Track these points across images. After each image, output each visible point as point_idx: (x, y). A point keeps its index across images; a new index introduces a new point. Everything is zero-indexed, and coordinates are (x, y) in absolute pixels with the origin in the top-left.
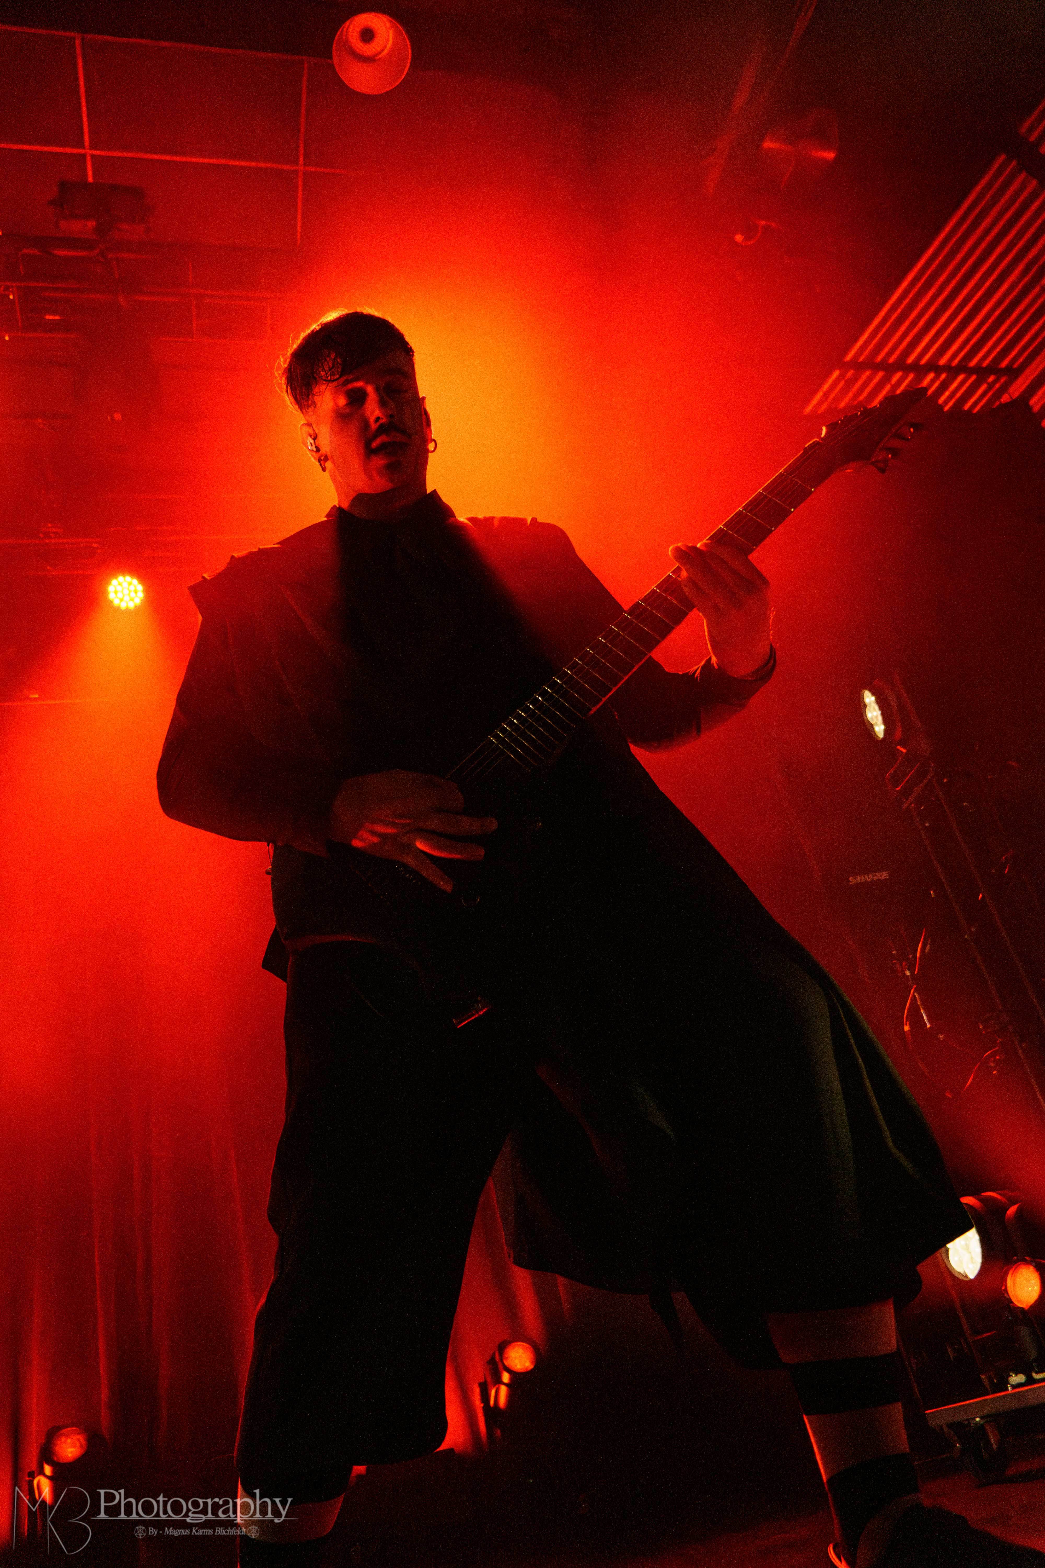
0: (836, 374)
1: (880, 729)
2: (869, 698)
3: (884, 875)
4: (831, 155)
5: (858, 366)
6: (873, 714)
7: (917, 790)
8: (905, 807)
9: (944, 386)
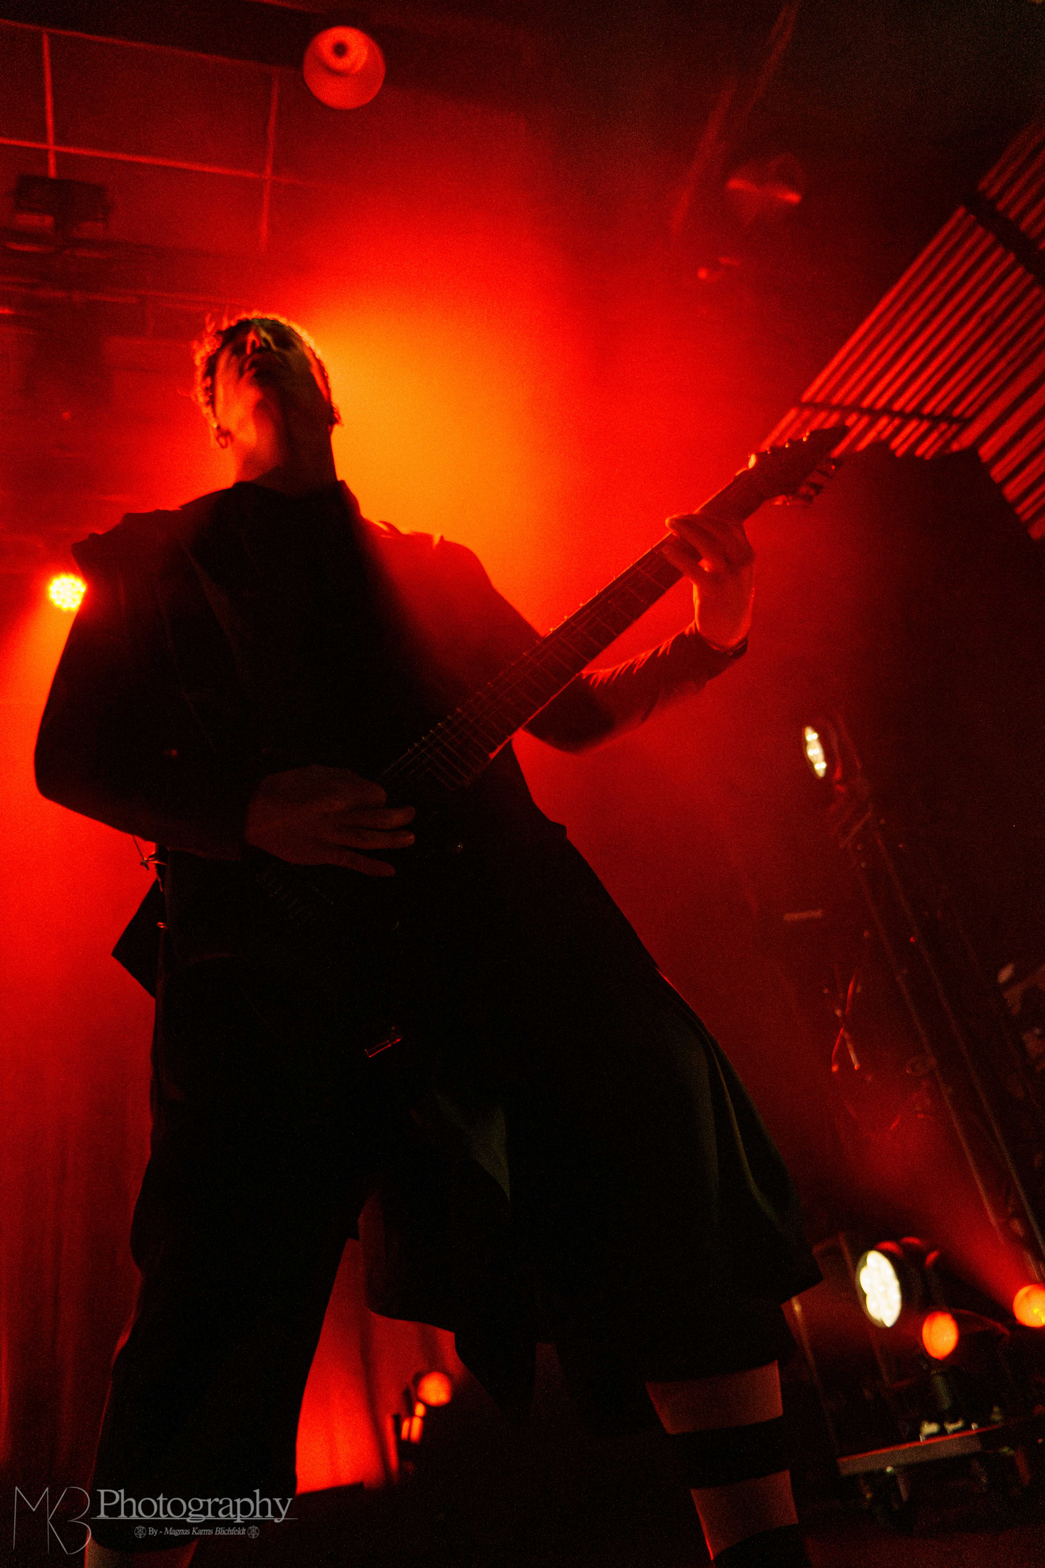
0: (792, 414)
1: (820, 767)
2: (811, 736)
3: (818, 914)
4: (794, 198)
5: (815, 406)
6: (815, 752)
7: (856, 828)
8: (841, 846)
9: (898, 431)
